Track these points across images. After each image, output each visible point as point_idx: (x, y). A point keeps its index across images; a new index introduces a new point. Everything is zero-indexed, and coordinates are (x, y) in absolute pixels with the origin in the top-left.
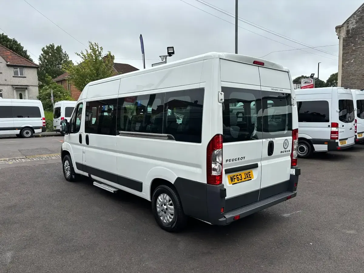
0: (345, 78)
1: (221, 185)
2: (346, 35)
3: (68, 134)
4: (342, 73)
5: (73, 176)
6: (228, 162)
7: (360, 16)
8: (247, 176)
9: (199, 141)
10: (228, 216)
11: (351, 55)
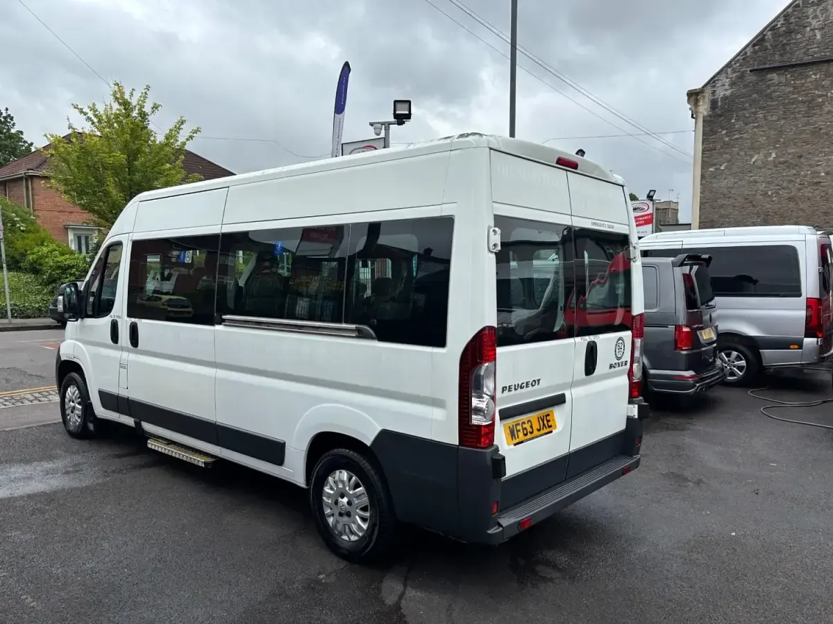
0: (707, 203)
1: (493, 448)
2: (709, 109)
3: (80, 319)
4: (701, 193)
5: (91, 426)
6: (506, 393)
7: (738, 72)
8: (544, 424)
9: (440, 341)
10: (507, 521)
11: (721, 154)
